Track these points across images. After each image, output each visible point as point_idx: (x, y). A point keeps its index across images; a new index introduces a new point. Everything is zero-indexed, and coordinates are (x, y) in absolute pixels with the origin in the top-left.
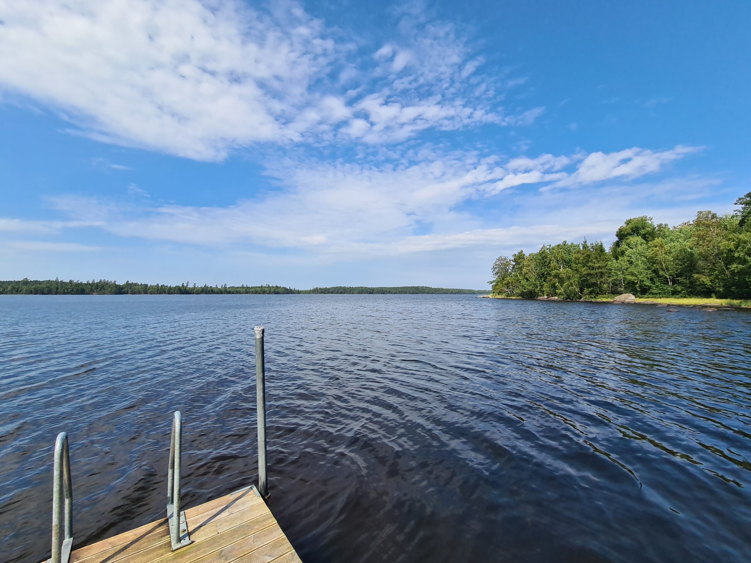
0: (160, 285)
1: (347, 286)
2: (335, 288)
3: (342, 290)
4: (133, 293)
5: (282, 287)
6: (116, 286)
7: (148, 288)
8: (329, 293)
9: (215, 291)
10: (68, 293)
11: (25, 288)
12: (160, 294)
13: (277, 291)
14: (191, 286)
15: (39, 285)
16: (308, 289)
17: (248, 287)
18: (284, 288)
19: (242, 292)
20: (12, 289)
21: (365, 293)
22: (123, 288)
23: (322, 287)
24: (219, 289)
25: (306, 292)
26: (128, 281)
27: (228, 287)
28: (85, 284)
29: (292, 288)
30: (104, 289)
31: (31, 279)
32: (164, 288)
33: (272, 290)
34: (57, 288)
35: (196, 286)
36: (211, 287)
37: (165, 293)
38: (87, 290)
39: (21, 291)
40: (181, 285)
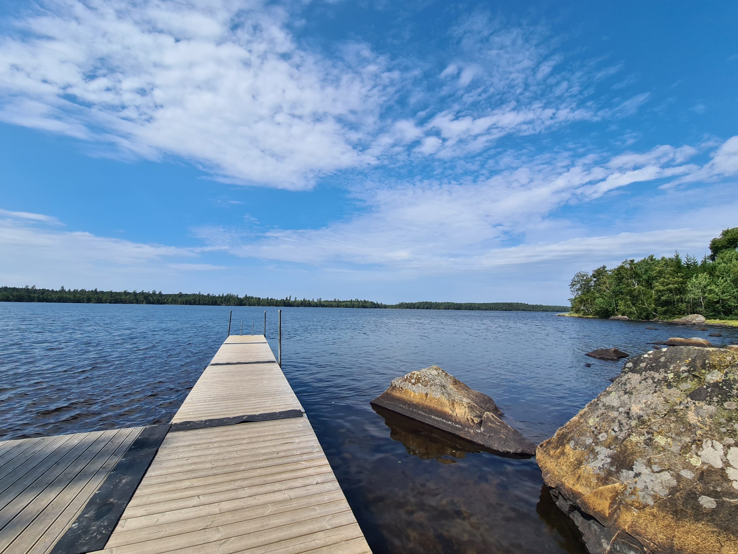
0: (269, 299)
1: (433, 301)
2: (421, 303)
3: (428, 306)
4: (250, 305)
5: (369, 301)
6: (238, 299)
7: (260, 300)
8: (415, 309)
9: (312, 304)
10: (206, 304)
11: (180, 300)
12: (269, 306)
13: (364, 305)
14: (293, 299)
15: (188, 298)
16: (394, 304)
17: (339, 301)
18: (371, 302)
19: (334, 305)
20: (172, 300)
21: (452, 309)
22: (243, 301)
23: (407, 302)
24: (315, 302)
25: (392, 307)
26: (246, 295)
27: (322, 300)
28: (218, 297)
29: (379, 303)
30: (230, 301)
31: (184, 293)
32: (272, 301)
33: (361, 304)
34: (199, 300)
35: (297, 300)
36: (309, 301)
37: (273, 306)
38: (219, 302)
39: (177, 301)
40: (285, 299)
